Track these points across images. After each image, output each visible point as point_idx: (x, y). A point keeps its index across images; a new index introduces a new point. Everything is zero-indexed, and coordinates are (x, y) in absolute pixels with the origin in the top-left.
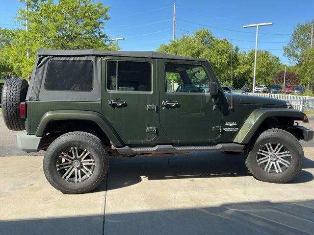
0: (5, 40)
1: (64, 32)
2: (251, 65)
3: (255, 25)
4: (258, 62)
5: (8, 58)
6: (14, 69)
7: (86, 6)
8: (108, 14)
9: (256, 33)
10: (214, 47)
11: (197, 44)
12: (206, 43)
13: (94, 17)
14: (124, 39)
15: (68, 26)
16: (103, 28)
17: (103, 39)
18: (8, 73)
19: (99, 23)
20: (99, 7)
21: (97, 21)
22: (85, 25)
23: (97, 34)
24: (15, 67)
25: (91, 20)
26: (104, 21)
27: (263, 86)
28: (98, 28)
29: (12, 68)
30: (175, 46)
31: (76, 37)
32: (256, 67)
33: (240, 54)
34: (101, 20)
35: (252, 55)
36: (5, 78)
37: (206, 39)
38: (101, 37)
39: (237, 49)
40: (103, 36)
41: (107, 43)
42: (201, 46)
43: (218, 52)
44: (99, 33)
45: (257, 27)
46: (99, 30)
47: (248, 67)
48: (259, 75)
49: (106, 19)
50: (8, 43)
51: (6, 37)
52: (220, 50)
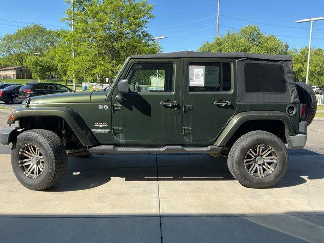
0: (50, 41)
1: (108, 32)
2: (303, 64)
3: (309, 20)
4: (311, 61)
5: (53, 58)
6: (58, 70)
7: (131, 5)
8: (152, 12)
9: (310, 29)
10: (262, 44)
11: (243, 41)
12: (253, 40)
13: (138, 16)
14: (165, 38)
15: (112, 26)
16: (145, 27)
17: (147, 38)
18: (52, 73)
19: (143, 22)
20: (144, 5)
21: (141, 20)
22: (130, 25)
23: (140, 33)
24: (59, 68)
25: (135, 19)
26: (147, 20)
27: (316, 86)
28: (142, 27)
29: (56, 69)
30: (219, 44)
31: (119, 37)
32: (310, 66)
33: (291, 52)
34: (145, 19)
35: (304, 52)
36: (49, 78)
37: (254, 36)
38: (144, 36)
39: (286, 46)
40: (146, 35)
41: (150, 42)
42: (247, 43)
43: (266, 49)
44: (142, 33)
45: (312, 21)
46: (142, 29)
47: (299, 66)
48: (312, 75)
49: (151, 17)
50: (52, 44)
51: (50, 38)
52: (269, 47)
